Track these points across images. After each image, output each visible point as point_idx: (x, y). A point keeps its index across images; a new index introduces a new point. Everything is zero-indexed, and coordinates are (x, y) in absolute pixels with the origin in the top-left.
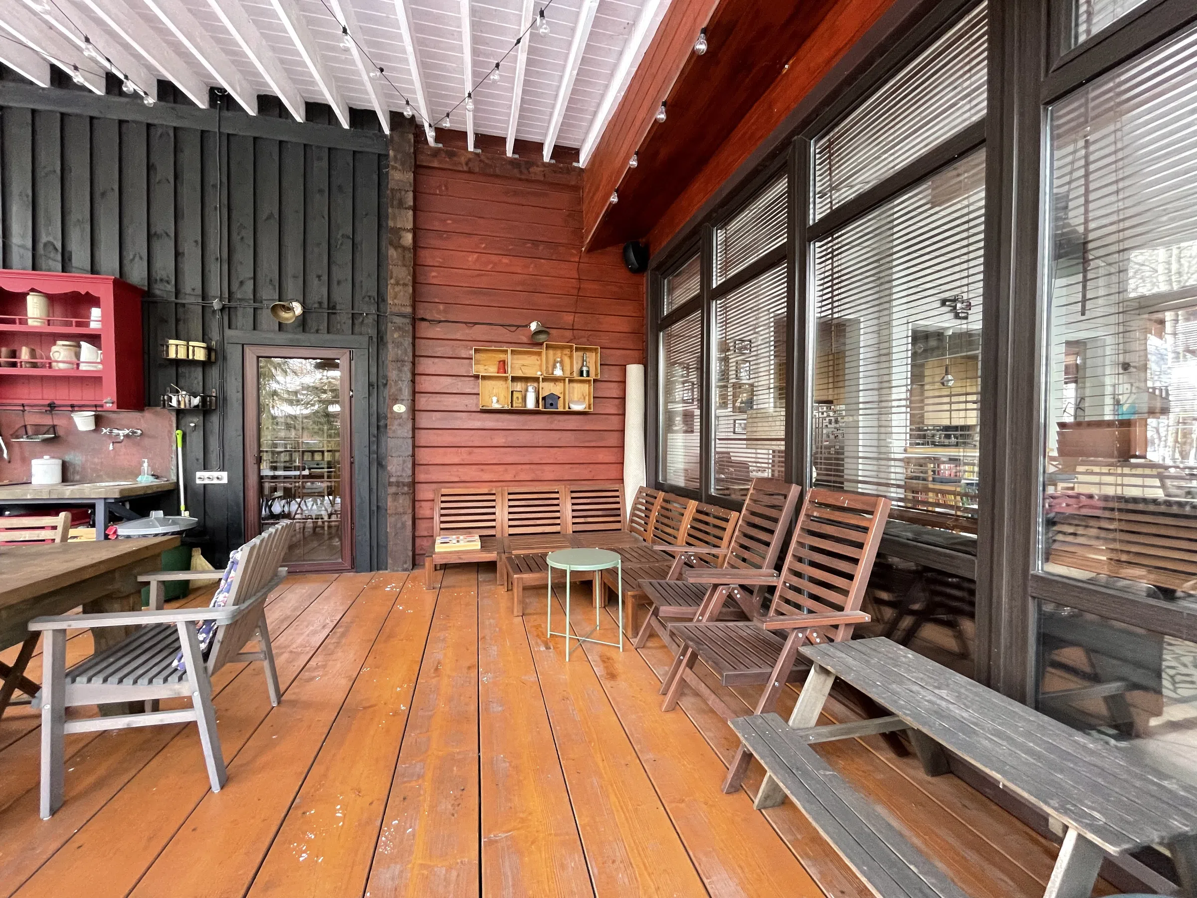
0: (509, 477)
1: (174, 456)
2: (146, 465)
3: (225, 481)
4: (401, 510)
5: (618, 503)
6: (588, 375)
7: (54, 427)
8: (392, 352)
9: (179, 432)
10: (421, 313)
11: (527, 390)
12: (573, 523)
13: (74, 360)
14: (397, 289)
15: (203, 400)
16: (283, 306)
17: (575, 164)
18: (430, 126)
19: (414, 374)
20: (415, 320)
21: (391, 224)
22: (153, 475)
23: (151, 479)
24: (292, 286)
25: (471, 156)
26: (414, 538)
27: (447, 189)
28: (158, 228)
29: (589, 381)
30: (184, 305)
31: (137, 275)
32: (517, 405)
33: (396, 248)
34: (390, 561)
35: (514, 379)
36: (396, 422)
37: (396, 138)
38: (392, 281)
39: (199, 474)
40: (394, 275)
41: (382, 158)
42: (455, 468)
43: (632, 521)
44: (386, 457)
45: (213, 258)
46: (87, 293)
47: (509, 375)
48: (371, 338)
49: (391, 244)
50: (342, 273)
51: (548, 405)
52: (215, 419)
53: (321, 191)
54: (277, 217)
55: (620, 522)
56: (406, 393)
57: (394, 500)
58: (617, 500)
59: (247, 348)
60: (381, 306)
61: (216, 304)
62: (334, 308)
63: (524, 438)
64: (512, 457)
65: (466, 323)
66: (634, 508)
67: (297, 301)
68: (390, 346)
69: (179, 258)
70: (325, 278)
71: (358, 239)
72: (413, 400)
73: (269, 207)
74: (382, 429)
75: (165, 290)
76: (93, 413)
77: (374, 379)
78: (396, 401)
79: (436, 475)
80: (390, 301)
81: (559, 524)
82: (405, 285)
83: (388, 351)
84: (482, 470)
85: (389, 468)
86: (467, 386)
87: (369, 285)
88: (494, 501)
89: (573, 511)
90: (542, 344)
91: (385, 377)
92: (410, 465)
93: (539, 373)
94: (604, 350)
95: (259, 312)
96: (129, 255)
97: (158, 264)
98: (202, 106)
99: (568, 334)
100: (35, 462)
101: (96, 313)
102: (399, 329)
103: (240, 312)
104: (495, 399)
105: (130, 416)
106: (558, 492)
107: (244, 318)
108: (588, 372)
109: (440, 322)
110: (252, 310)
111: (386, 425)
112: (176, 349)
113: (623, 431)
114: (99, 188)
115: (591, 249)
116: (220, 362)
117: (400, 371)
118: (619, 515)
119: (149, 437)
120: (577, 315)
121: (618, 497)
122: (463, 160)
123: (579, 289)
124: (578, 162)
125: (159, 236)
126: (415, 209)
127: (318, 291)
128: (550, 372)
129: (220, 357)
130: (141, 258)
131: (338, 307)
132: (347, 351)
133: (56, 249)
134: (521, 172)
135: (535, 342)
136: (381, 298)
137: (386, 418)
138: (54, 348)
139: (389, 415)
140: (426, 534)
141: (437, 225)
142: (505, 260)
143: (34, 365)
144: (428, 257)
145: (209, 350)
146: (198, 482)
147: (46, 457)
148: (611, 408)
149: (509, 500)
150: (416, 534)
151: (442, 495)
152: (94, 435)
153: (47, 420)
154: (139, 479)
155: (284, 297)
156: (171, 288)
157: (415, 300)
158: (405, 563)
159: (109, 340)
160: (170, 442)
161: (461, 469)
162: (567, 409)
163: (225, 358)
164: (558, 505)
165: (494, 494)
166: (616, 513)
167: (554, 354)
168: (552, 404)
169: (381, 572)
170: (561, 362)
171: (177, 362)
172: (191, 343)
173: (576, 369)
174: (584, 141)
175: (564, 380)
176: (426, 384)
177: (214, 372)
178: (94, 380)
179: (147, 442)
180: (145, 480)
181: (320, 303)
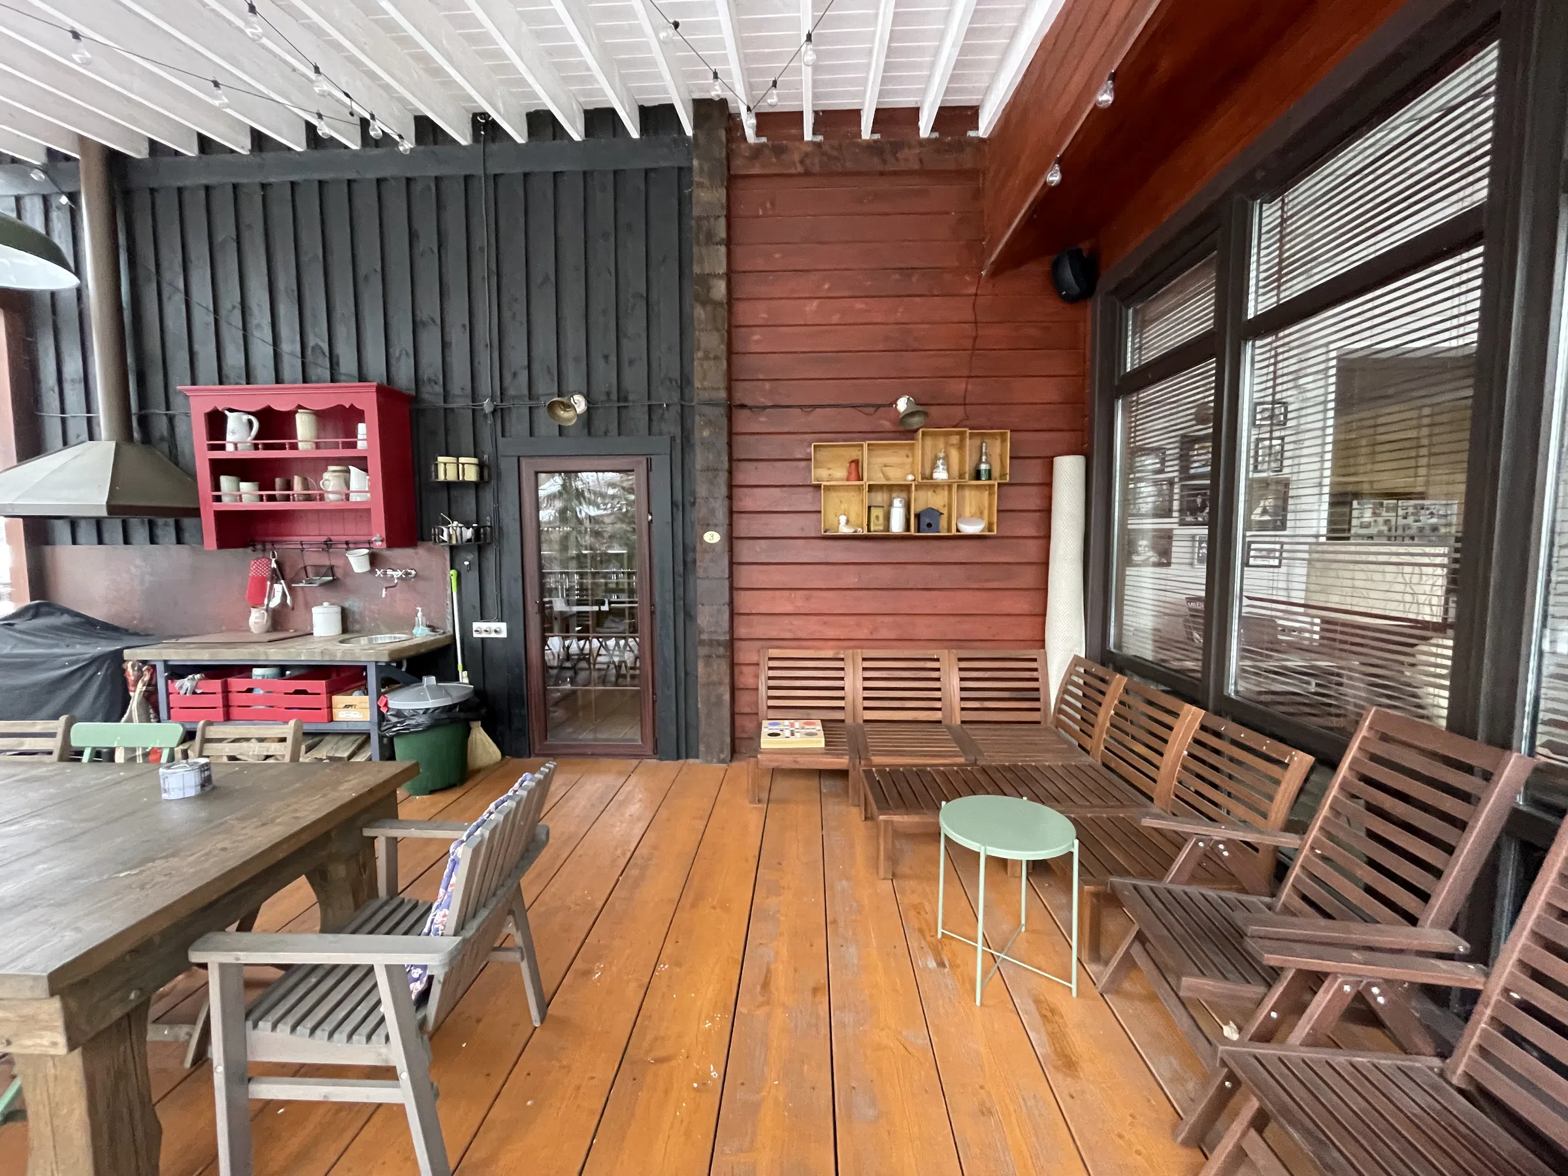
0: (863, 633)
1: (449, 602)
2: (420, 614)
3: (504, 635)
4: (715, 678)
5: (1036, 680)
6: (990, 478)
7: (332, 568)
8: (700, 459)
9: (453, 572)
10: (740, 397)
11: (891, 505)
12: (963, 709)
13: (345, 490)
14: (706, 364)
15: (477, 532)
16: (562, 403)
17: (972, 134)
18: (749, 109)
19: (731, 487)
20: (732, 408)
21: (697, 269)
22: (429, 626)
23: (427, 631)
24: (574, 374)
25: (809, 149)
26: (733, 714)
27: (773, 204)
28: (423, 315)
29: (991, 486)
30: (452, 410)
31: (404, 378)
32: (877, 527)
33: (704, 304)
34: (702, 748)
35: (871, 488)
36: (708, 557)
37: (702, 140)
38: (700, 354)
39: (476, 625)
40: (702, 346)
41: (683, 172)
42: (786, 620)
43: (1059, 711)
44: (696, 605)
45: (482, 344)
46: (352, 406)
47: (866, 482)
48: (673, 439)
49: (697, 298)
50: (634, 347)
51: (923, 526)
52: (491, 556)
53: (605, 235)
54: (553, 279)
55: (1038, 710)
56: (721, 515)
57: (707, 664)
58: (1035, 674)
59: (523, 462)
60: (686, 391)
61: (487, 405)
62: (626, 400)
63: (886, 575)
64: (868, 603)
65: (800, 407)
66: (1064, 691)
67: (580, 393)
68: (698, 450)
69: (447, 351)
70: (613, 358)
71: (654, 296)
72: (731, 525)
73: (544, 265)
74: (689, 566)
75: (432, 394)
76: (366, 551)
77: (678, 497)
78: (708, 527)
79: (761, 629)
80: (697, 384)
81: (939, 709)
82: (716, 358)
83: (695, 455)
84: (825, 623)
85: (699, 621)
86: (804, 501)
87: (668, 364)
88: (843, 669)
89: (962, 689)
90: (916, 431)
91: (693, 493)
92: (726, 616)
93: (910, 477)
94: (1017, 435)
95: (536, 411)
96: (395, 352)
97: (424, 360)
98: (463, 143)
99: (959, 411)
100: (315, 610)
101: (362, 428)
102: (709, 423)
103: (514, 416)
104: (843, 519)
105: (400, 555)
106: (938, 660)
107: (518, 424)
108: (989, 472)
109: (765, 408)
110: (527, 411)
111: (695, 561)
112: (447, 469)
113: (1045, 564)
114: (363, 271)
115: (999, 269)
116: (493, 482)
117: (711, 482)
118: (1038, 700)
119: (425, 579)
120: (971, 380)
121: (1036, 670)
122: (796, 157)
123: (975, 338)
124: (977, 128)
125: (424, 324)
126: (729, 242)
127: (605, 375)
128: (927, 472)
129: (494, 476)
130: (407, 354)
131: (631, 397)
132: (644, 459)
133: (324, 353)
134: (884, 162)
135: (904, 431)
136: (685, 382)
137: (694, 550)
138: (326, 476)
139: (698, 546)
140: (746, 710)
141: (760, 264)
142: (859, 305)
143: (308, 498)
144: (746, 312)
145: (481, 466)
146: (475, 635)
147: (326, 604)
148: (1027, 528)
149: (864, 669)
150: (737, 710)
151: (770, 659)
152: (370, 576)
153: (324, 560)
154: (414, 631)
155: (564, 389)
156: (439, 389)
157: (731, 380)
158: (722, 751)
159: (375, 463)
160: (445, 584)
161: (798, 622)
162: (954, 532)
163: (499, 475)
164: (938, 679)
165: (842, 659)
166: (1033, 695)
167: (935, 446)
168: (929, 525)
169: (691, 761)
170: (946, 459)
171: (448, 485)
172: (462, 460)
173: (968, 468)
174: (988, 89)
175: (950, 486)
176: (748, 501)
177: (488, 496)
178: (362, 513)
179: (421, 585)
180: (421, 634)
181: (608, 394)
